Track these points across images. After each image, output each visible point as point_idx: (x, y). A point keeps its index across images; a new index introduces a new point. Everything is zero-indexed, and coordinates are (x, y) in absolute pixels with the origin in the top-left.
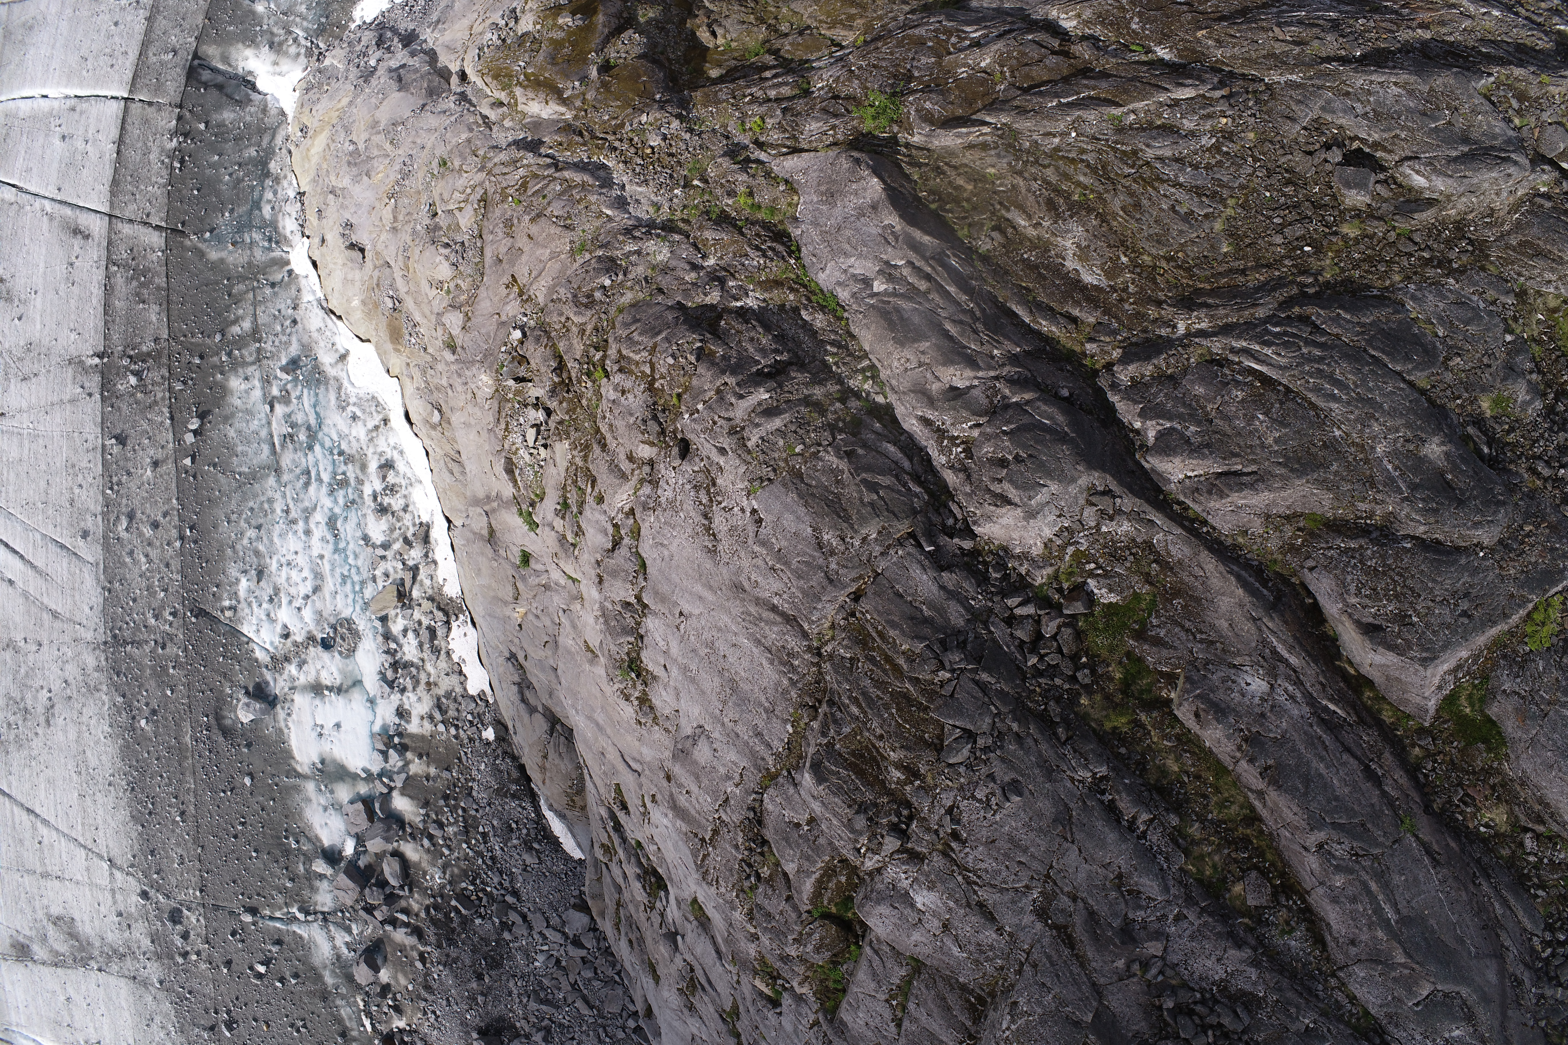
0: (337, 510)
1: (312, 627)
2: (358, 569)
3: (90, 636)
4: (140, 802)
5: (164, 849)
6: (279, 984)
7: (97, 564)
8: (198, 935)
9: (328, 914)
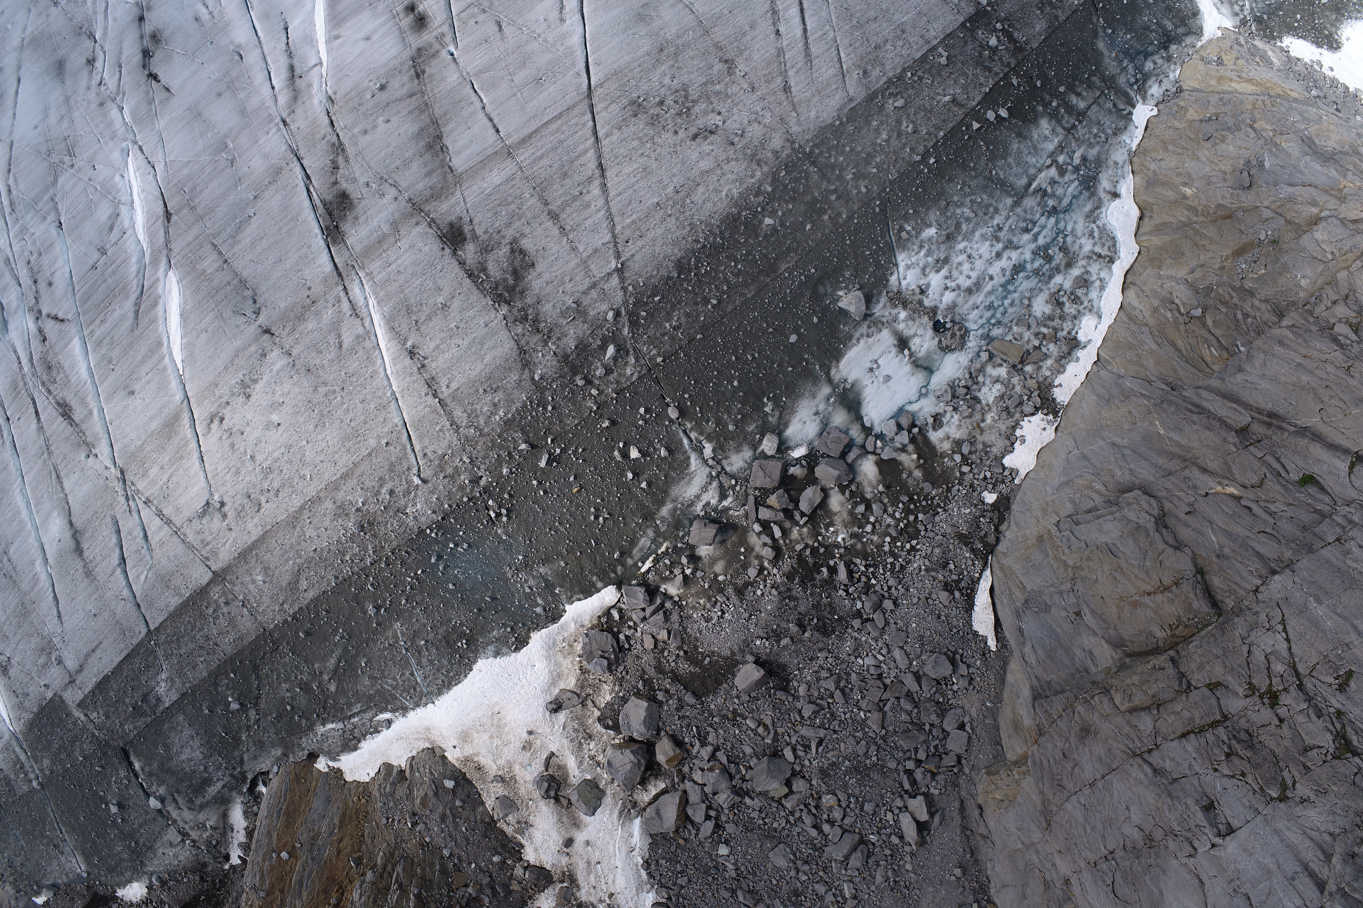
0: (1028, 266)
1: (942, 306)
2: (1005, 312)
3: (795, 129)
4: (698, 260)
5: (673, 306)
6: (630, 476)
7: (851, 100)
8: (617, 382)
9: (726, 473)
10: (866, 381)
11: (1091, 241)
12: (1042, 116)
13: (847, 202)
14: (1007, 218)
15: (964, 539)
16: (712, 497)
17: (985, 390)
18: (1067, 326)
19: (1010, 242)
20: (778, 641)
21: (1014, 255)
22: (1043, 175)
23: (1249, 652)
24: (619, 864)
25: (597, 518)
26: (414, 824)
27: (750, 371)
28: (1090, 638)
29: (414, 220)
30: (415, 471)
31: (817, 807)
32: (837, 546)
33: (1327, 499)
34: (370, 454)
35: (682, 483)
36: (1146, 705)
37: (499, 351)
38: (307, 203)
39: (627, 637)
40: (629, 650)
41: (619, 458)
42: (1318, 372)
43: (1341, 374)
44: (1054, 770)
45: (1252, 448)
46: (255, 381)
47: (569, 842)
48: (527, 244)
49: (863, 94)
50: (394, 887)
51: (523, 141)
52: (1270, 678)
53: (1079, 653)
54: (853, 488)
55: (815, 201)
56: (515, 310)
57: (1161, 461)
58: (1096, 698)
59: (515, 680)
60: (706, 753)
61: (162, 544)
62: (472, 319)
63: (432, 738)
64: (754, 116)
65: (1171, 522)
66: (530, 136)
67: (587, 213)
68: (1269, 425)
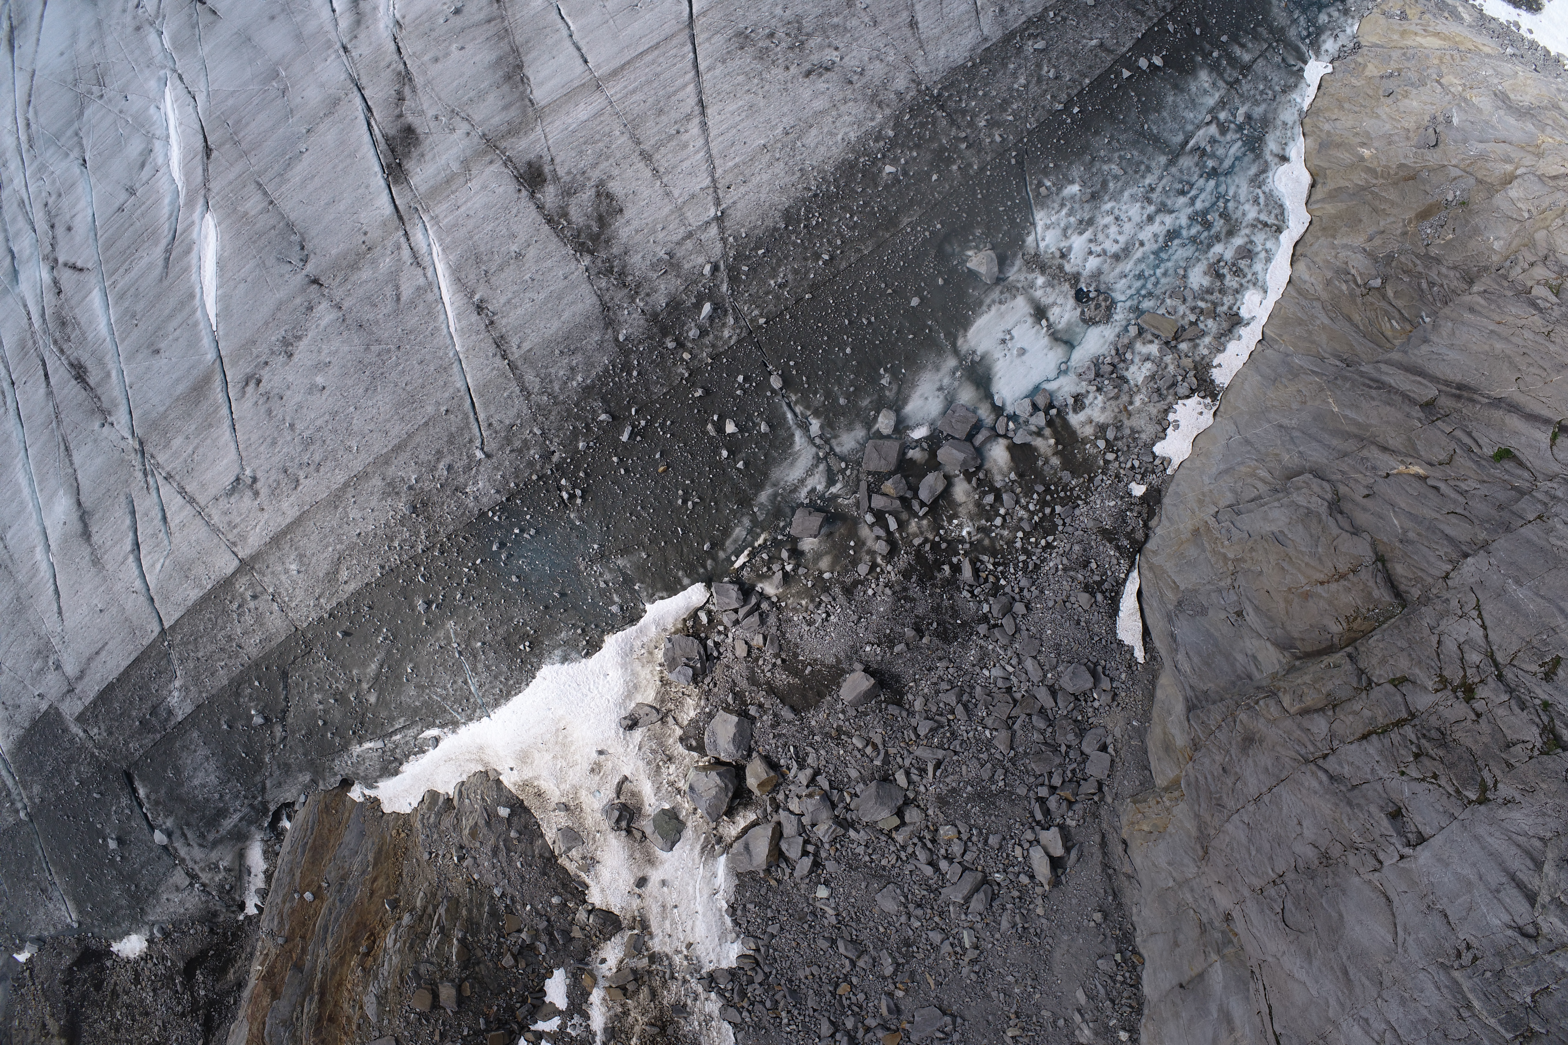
0: (1184, 233)
1: (1086, 273)
2: (1158, 283)
3: (922, 69)
4: (808, 210)
5: (779, 260)
6: (725, 453)
7: (986, 39)
8: (713, 346)
9: (835, 455)
10: (998, 353)
11: (1256, 208)
12: (1202, 68)
13: (979, 151)
14: (1161, 178)
15: (1108, 535)
16: (817, 482)
17: (1133, 369)
18: (1228, 300)
19: (1164, 204)
20: (891, 648)
21: (1168, 219)
22: (1201, 132)
23: (1439, 642)
24: (699, 908)
25: (685, 502)
26: (461, 859)
27: (864, 338)
28: (1254, 641)
29: (488, 158)
30: (478, 443)
31: (933, 841)
32: (962, 541)
33: (1526, 475)
34: (426, 424)
35: (785, 464)
36: (1320, 705)
37: (579, 307)
38: (367, 137)
39: (717, 644)
40: (718, 658)
41: (713, 433)
42: (1514, 339)
43: (1540, 339)
44: (1212, 788)
45: (1439, 423)
46: (299, 338)
47: (642, 882)
48: (614, 187)
49: (999, 34)
50: (435, 931)
51: (614, 73)
52: (1464, 669)
53: (1240, 657)
54: (981, 475)
55: (942, 149)
56: (599, 261)
57: (1335, 442)
58: (1261, 703)
59: (585, 691)
60: (804, 777)
61: (183, 526)
62: (550, 269)
63: (486, 758)
64: (875, 53)
65: (1346, 506)
66: (623, 67)
67: (684, 154)
68: (1459, 397)
